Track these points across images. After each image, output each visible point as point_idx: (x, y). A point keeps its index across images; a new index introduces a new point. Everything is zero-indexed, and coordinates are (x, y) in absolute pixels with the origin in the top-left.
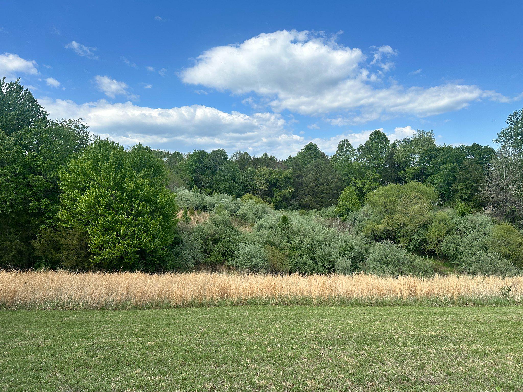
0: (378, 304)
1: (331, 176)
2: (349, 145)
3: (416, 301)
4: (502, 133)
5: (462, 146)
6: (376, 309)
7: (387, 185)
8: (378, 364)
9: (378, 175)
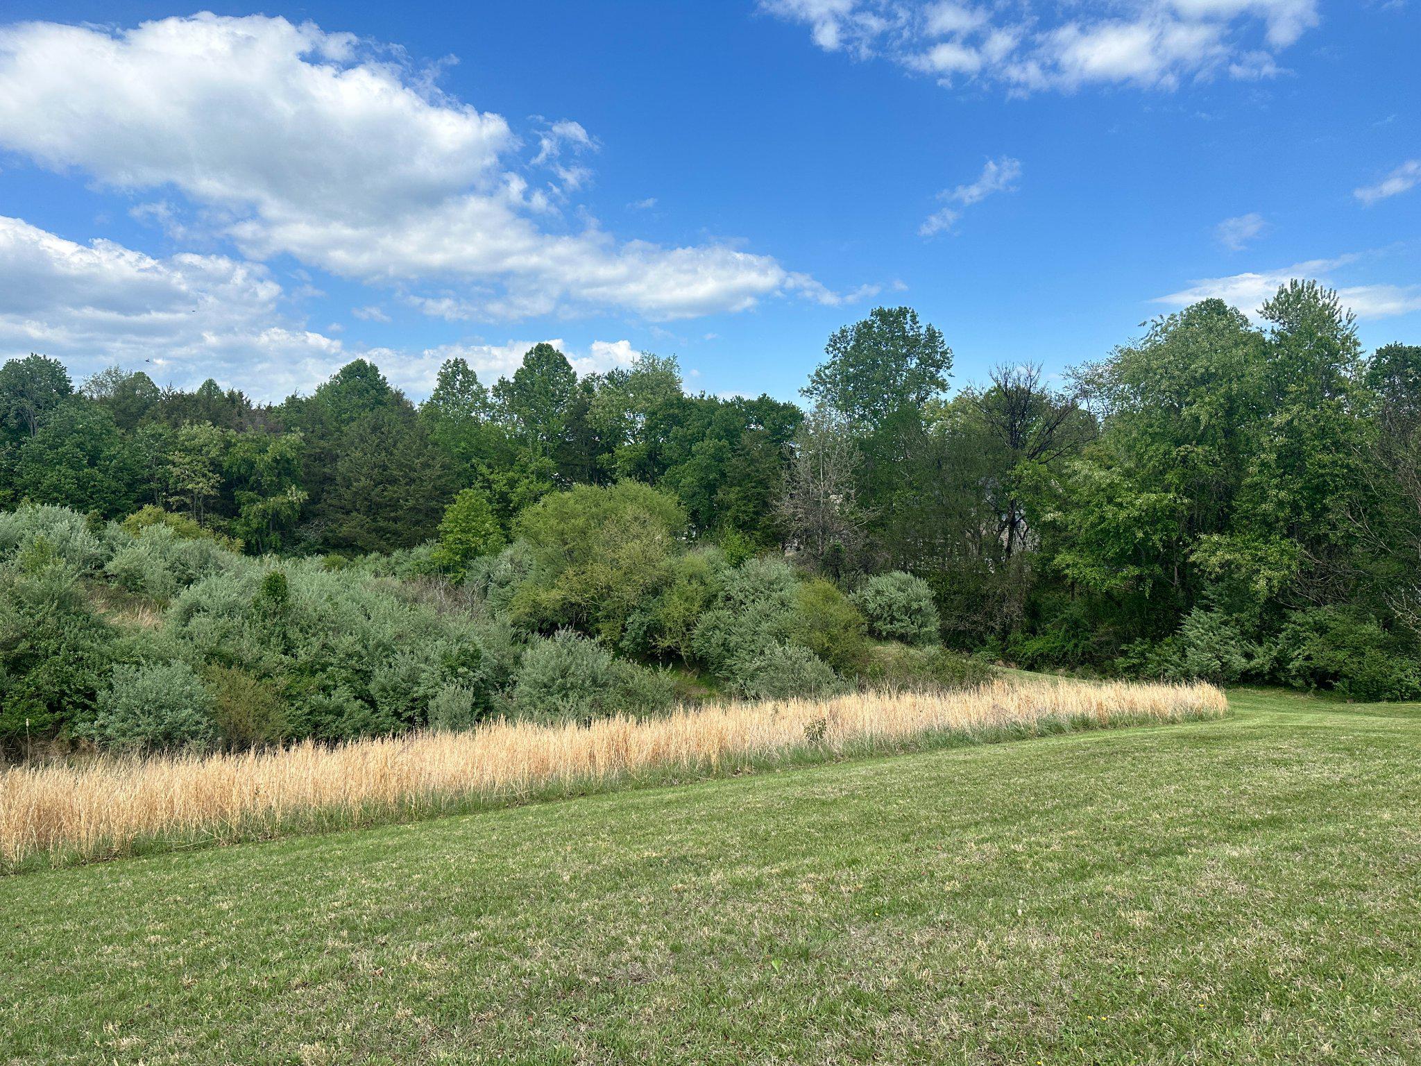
0: (533, 798)
1: (421, 460)
2: (470, 377)
3: (626, 777)
4: (818, 374)
5: (738, 398)
6: (527, 813)
7: (569, 489)
8: (508, 960)
9: (549, 462)
